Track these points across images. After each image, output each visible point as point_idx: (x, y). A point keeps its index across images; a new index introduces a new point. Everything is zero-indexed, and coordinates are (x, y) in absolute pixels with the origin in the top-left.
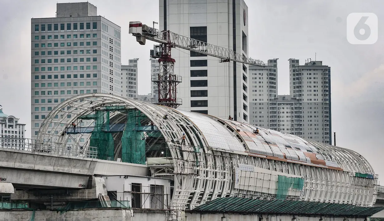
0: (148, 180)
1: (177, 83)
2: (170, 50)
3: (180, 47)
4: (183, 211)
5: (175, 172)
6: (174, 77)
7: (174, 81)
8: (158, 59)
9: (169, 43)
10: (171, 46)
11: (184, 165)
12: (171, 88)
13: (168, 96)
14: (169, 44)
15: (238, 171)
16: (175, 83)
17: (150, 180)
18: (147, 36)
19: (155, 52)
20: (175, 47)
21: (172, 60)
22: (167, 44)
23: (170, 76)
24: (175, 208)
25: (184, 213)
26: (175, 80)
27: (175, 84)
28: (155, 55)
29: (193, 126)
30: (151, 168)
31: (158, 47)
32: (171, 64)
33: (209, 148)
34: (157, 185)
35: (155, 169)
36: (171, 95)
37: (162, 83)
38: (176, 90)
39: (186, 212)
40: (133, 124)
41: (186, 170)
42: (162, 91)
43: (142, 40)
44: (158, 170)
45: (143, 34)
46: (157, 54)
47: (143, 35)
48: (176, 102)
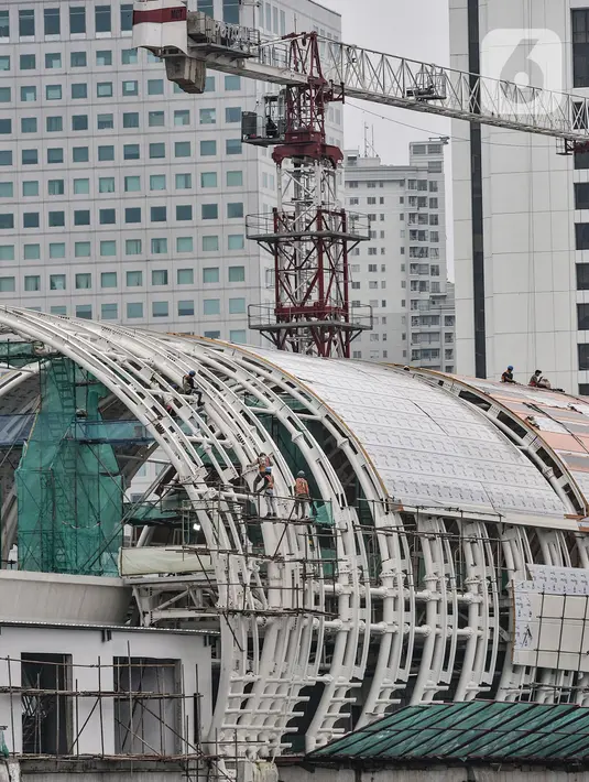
0: (103, 640)
1: (350, 244)
2: (321, 112)
3: (370, 97)
4: (269, 759)
5: (221, 604)
6: (340, 218)
7: (338, 237)
8: (271, 149)
9: (317, 83)
10: (324, 93)
11: (264, 575)
12: (326, 264)
13: (315, 296)
14: (317, 87)
15: (525, 596)
16: (344, 244)
17: (109, 638)
18: (211, 58)
19: (261, 122)
20: (343, 100)
21: (328, 152)
22: (307, 86)
23: (319, 217)
24: (230, 751)
25: (271, 768)
26: (344, 230)
27: (341, 247)
28: (261, 132)
29: (327, 416)
30: (139, 590)
31: (274, 99)
32: (322, 168)
33: (389, 505)
34: (135, 660)
35: (154, 593)
36: (325, 290)
37: (287, 244)
38: (345, 272)
39: (281, 763)
40: (63, 414)
41: (274, 594)
42: (292, 279)
43: (188, 73)
44: (164, 596)
45: (191, 49)
46: (270, 126)
47: (194, 55)
48: (347, 320)
